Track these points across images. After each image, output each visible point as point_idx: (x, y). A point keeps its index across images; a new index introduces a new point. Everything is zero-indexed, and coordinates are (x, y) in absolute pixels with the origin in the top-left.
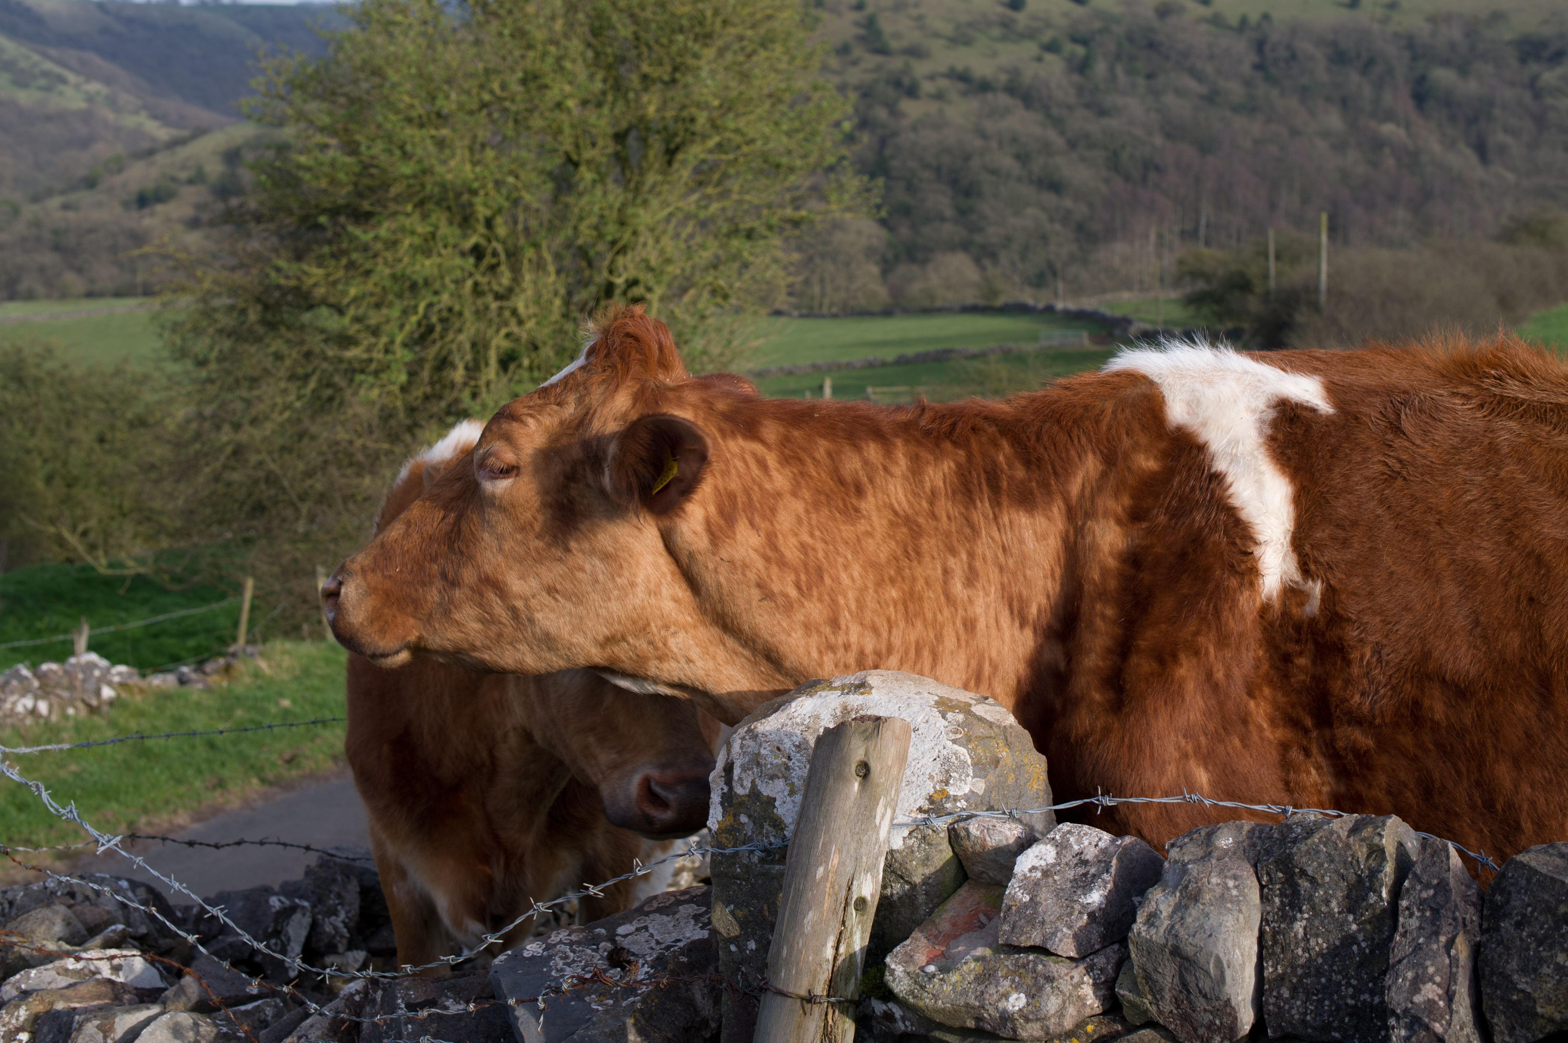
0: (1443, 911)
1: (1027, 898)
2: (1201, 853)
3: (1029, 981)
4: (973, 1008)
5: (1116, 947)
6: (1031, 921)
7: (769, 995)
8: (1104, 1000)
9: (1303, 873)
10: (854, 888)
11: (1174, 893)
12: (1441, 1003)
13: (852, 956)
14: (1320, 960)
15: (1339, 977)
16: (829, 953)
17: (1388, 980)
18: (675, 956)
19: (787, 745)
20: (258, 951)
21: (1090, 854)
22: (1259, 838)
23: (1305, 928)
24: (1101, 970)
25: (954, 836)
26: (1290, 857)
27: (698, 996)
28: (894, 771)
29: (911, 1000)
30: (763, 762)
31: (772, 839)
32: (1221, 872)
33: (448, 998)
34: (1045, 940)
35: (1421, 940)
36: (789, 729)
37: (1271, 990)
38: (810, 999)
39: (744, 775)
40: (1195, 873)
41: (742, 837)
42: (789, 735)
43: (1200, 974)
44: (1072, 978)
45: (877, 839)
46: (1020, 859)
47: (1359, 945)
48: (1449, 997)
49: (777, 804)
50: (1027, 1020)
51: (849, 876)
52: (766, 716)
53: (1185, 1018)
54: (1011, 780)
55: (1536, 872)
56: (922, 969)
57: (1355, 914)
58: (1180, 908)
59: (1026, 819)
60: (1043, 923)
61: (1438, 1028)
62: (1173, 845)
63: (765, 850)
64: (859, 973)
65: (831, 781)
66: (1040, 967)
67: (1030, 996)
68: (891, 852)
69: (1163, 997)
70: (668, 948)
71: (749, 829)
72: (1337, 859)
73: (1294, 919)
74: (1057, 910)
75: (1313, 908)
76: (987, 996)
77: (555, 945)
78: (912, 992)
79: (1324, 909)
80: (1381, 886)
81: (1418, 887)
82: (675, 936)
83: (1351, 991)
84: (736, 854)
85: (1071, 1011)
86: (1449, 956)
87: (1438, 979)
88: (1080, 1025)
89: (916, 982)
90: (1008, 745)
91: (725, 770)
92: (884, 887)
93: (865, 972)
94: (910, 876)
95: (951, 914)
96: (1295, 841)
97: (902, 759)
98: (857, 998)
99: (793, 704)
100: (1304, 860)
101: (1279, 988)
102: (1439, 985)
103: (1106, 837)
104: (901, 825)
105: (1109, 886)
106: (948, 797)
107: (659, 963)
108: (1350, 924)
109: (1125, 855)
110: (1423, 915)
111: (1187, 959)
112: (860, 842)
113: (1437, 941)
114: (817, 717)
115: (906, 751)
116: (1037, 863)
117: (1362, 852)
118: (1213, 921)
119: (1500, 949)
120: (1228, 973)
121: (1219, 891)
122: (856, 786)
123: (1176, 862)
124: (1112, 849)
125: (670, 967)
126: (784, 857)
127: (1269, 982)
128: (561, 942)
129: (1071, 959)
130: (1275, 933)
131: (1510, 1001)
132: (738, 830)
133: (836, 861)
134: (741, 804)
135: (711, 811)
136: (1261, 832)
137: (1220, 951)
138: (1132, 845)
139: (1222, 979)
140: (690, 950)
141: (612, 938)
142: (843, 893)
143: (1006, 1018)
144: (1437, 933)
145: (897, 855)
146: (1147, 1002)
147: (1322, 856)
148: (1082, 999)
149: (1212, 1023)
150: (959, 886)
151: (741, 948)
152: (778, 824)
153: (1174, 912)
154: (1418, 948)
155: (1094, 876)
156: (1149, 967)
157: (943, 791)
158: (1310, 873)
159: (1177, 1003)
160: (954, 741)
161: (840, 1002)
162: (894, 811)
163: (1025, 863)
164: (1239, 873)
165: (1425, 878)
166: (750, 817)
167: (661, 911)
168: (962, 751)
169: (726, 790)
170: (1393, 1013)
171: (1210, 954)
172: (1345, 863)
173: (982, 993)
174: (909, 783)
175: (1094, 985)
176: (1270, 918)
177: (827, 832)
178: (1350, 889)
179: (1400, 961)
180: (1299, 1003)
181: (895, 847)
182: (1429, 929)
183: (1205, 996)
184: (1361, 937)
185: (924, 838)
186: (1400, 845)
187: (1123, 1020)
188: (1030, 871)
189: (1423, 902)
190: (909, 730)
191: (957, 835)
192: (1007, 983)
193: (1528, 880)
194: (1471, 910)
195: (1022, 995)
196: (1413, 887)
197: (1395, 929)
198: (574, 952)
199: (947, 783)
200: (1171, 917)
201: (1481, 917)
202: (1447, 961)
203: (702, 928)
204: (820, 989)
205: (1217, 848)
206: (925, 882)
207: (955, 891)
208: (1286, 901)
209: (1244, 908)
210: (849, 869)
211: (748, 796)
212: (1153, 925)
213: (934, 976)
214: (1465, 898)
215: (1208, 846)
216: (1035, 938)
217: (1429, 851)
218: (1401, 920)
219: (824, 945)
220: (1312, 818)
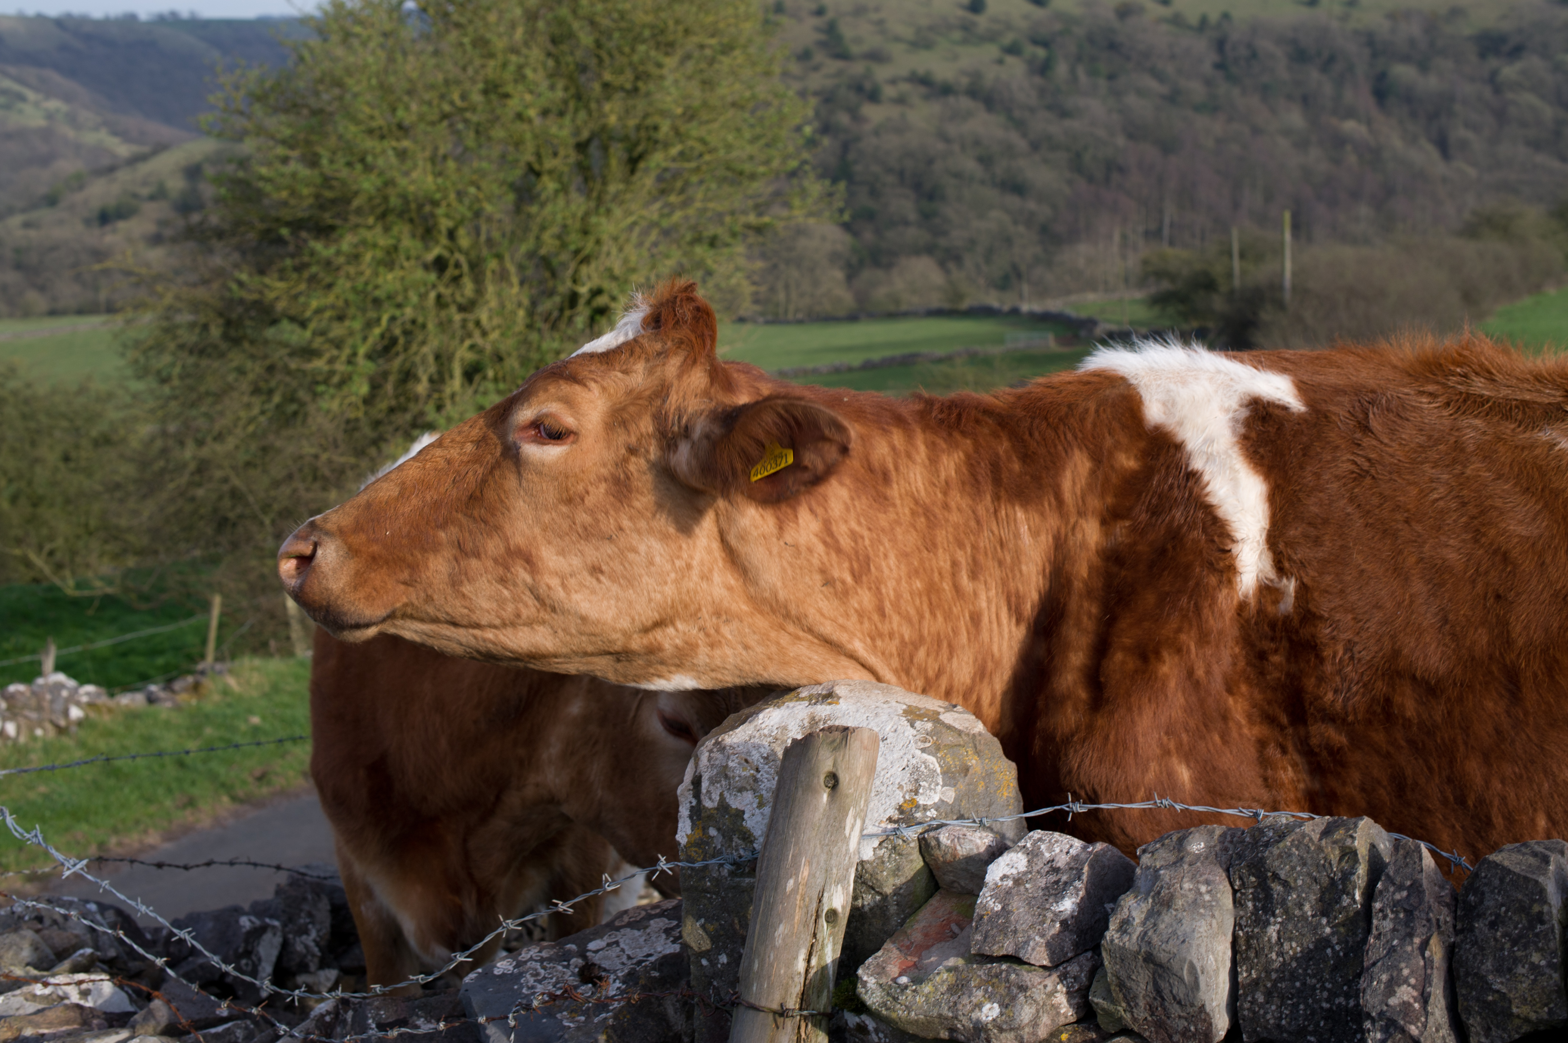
0: (1416, 913)
1: (998, 907)
2: (1172, 859)
3: (1002, 991)
4: (946, 1019)
5: (1089, 954)
6: (1003, 930)
7: (741, 1009)
8: (1078, 1008)
9: (1276, 876)
10: (825, 900)
11: (1146, 899)
12: (1416, 1005)
13: (824, 969)
14: (1294, 964)
15: (1314, 981)
16: (801, 966)
17: (1363, 984)
18: (646, 970)
19: (755, 757)
20: (226, 974)
21: (1062, 861)
22: (1231, 842)
23: (1279, 932)
24: (1075, 978)
25: (924, 846)
26: (1262, 860)
27: (671, 1011)
28: (863, 782)
29: (884, 1012)
30: (730, 774)
31: (742, 852)
32: (1193, 877)
33: (419, 1017)
34: (1017, 949)
35: (1395, 942)
36: (756, 741)
37: (1246, 995)
38: (782, 1013)
39: (712, 788)
40: (1167, 879)
41: (711, 851)
42: (757, 747)
43: (1174, 981)
44: (1045, 986)
45: (847, 850)
46: (991, 868)
47: (1333, 948)
48: (1425, 998)
49: (746, 816)
50: (1001, 1030)
51: (819, 888)
52: (733, 728)
53: (1160, 1025)
54: (981, 788)
55: (1509, 871)
56: (894, 980)
57: (1328, 917)
58: (1153, 914)
59: (997, 826)
60: (1015, 932)
61: (1413, 1030)
62: (1144, 851)
63: (734, 863)
64: (831, 985)
65: (800, 792)
66: (1013, 976)
67: (1004, 1006)
68: (862, 863)
69: (1137, 1005)
70: (639, 963)
71: (718, 842)
72: (1309, 862)
73: (1267, 923)
74: (1029, 919)
75: (1286, 912)
76: (960, 1007)
77: (526, 962)
78: (884, 1004)
79: (1297, 912)
80: (1354, 888)
81: (1392, 889)
82: (646, 951)
83: (1325, 994)
84: (706, 867)
85: (1045, 1020)
86: (1424, 958)
87: (1412, 981)
88: (1055, 1034)
89: (888, 994)
90: (977, 752)
91: (693, 783)
92: (855, 898)
93: (837, 984)
94: (881, 886)
95: (923, 924)
96: (1267, 845)
97: (871, 769)
98: (829, 1010)
99: (761, 716)
100: (1276, 863)
101: (1253, 993)
102: (1414, 987)
103: (1077, 843)
104: (871, 836)
105: (1081, 893)
106: (918, 806)
107: (631, 978)
108: (1324, 927)
109: (1096, 861)
110: (1397, 917)
111: (1160, 965)
112: (830, 853)
113: (1412, 943)
114: (785, 728)
115: (875, 761)
116: (1008, 871)
117: (1334, 855)
118: (1186, 927)
119: (1474, 950)
120: (1202, 979)
121: (1191, 896)
122: (825, 797)
123: (1148, 868)
124: (1083, 856)
125: (642, 982)
126: (754, 870)
127: (1244, 987)
128: (531, 959)
129: (1044, 967)
130: (1249, 938)
131: (1485, 1002)
132: (707, 844)
133: (806, 873)
134: (710, 817)
135: (680, 825)
136: (1233, 836)
137: (1193, 957)
138: (1104, 852)
139: (1196, 985)
140: (661, 965)
141: (582, 954)
142: (814, 905)
143: (979, 1028)
144: (1411, 935)
145: (867, 866)
146: (1121, 1009)
147: (1295, 859)
148: (1055, 1008)
149: (1187, 1029)
150: (931, 896)
151: (713, 963)
152: (747, 837)
153: (1146, 919)
154: (1392, 950)
155: (1066, 883)
156: (1123, 974)
157: (912, 801)
158: (1283, 876)
159: (1152, 1010)
160: (923, 750)
161: (812, 1015)
162: (864, 822)
163: (996, 872)
164: (1211, 878)
165: (1398, 880)
166: (719, 830)
167: (632, 925)
168: (931, 760)
169: (694, 803)
170: (1369, 1016)
171: (1184, 960)
172: (1318, 865)
173: (955, 1003)
174: (878, 793)
175: (1068, 993)
176: (1243, 923)
177: (796, 844)
178: (1323, 891)
179: (1374, 964)
180: (1274, 1007)
181: (865, 858)
182: (1403, 931)
183: (1179, 1003)
184: (1334, 940)
185: (894, 848)
186: (1373, 847)
187: (1097, 1029)
188: (1002, 879)
189: (1396, 904)
190: (877, 740)
191: (927, 845)
192: (980, 993)
193: (1502, 880)
194: (1445, 910)
195: (996, 1005)
196: (1386, 889)
197: (1368, 931)
198: (545, 968)
199: (916, 792)
200: (1144, 923)
201: (1455, 918)
202: (1422, 963)
203: (673, 942)
204: (792, 1003)
205: (1189, 853)
206: (896, 893)
207: (926, 901)
208: (1259, 905)
209: (1217, 913)
210: (820, 881)
211: (717, 809)
212: (1125, 932)
213: (906, 987)
214: (1439, 899)
215: (1179, 851)
216: (1007, 947)
217: (1401, 852)
218: (1375, 922)
219: (796, 958)
220: (1284, 821)
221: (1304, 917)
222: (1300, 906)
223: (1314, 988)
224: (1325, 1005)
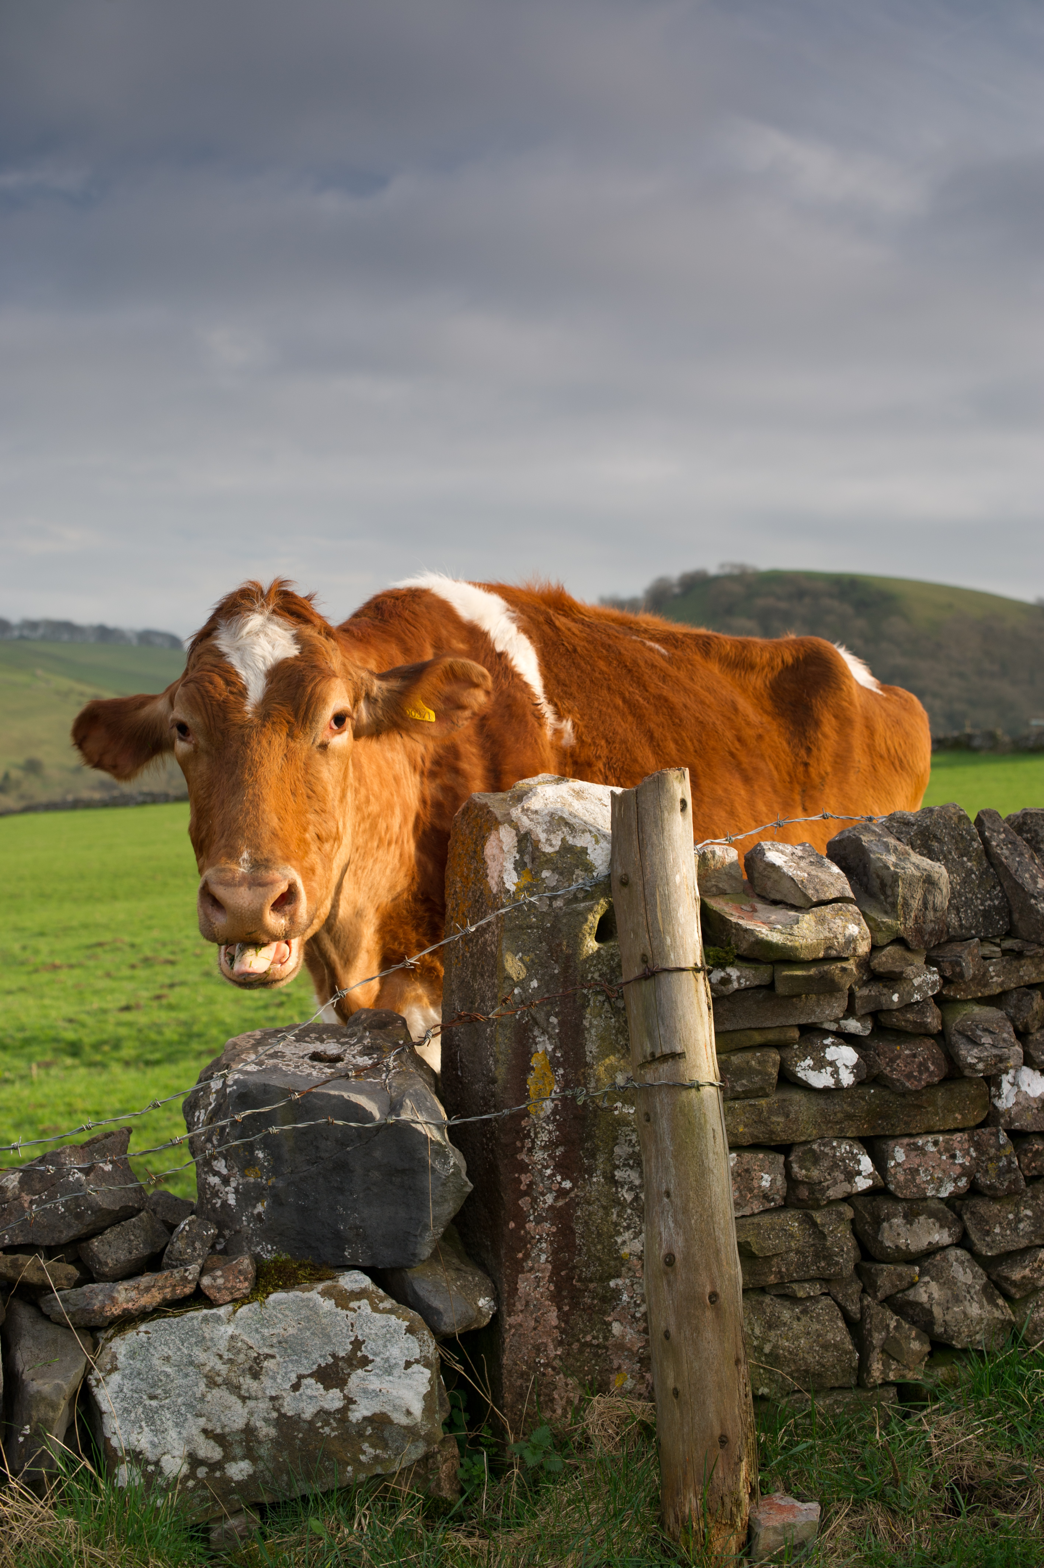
1: (806, 875)
4: (829, 939)
14: (958, 888)
16: (697, 936)
30: (570, 822)
35: (1017, 859)
39: (552, 837)
47: (975, 874)
49: (587, 852)
51: (692, 880)
53: (918, 930)
69: (909, 918)
71: (552, 881)
76: (834, 930)
80: (977, 836)
81: (995, 834)
91: (514, 840)
112: (691, 856)
116: (782, 860)
122: (680, 817)
132: (537, 886)
133: (685, 870)
134: (547, 861)
142: (693, 892)
146: (898, 923)
149: (933, 929)
151: (525, 989)
152: (588, 868)
154: (1019, 863)
166: (554, 870)
170: (1031, 896)
173: (830, 929)
177: (673, 850)
179: (1016, 871)
188: (785, 863)
192: (839, 921)
195: (854, 925)
196: (992, 835)
204: (699, 962)
210: (691, 875)
219: (694, 930)
221: (953, 859)
222: (950, 853)
223: (972, 899)
224: (981, 908)
